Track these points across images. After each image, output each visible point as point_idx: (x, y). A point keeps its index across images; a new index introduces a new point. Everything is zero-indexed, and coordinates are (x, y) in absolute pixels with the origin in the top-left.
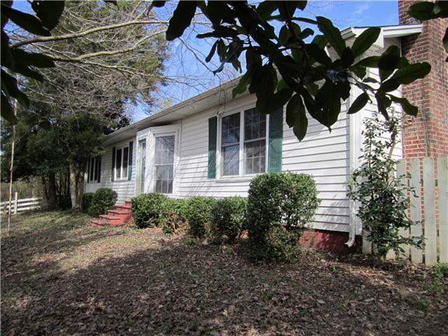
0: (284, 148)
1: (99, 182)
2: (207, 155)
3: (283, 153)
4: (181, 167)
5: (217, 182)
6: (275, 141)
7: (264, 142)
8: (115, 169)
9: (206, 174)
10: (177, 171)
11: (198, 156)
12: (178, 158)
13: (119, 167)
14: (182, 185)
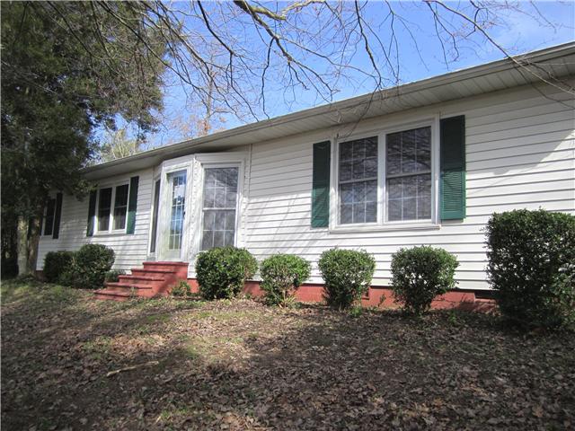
0: (468, 185)
1: (56, 236)
2: (310, 195)
3: (467, 191)
4: (251, 213)
5: (331, 233)
6: (451, 176)
7: (428, 177)
8: (96, 219)
9: (309, 222)
10: (243, 219)
11: (289, 197)
12: (245, 200)
13: (104, 215)
14: (253, 239)
